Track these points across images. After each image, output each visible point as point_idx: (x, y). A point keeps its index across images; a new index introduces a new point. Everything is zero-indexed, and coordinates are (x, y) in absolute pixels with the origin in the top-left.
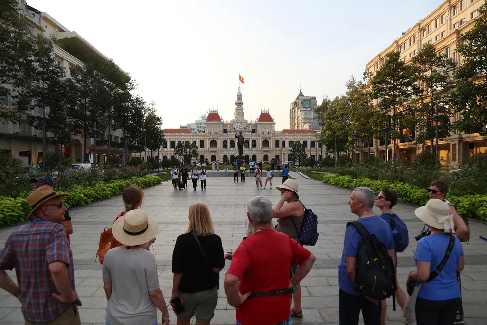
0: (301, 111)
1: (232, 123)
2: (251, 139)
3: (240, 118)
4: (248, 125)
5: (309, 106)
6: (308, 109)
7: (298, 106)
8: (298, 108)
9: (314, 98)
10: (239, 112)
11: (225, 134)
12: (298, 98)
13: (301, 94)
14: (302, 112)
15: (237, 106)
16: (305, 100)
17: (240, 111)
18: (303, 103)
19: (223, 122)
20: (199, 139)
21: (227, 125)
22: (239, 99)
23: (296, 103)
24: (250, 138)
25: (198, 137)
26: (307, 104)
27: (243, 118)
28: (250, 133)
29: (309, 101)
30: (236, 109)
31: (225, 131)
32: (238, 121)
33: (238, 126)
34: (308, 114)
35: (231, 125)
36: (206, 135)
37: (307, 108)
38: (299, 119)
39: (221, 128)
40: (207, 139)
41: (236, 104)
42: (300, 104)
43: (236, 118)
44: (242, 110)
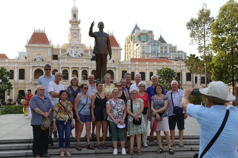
0: (137, 45)
1: (65, 48)
2: (91, 69)
3: (75, 42)
4: (86, 51)
5: (146, 40)
6: (146, 43)
7: (134, 40)
8: (134, 42)
9: (151, 32)
10: (75, 33)
11: (55, 61)
12: (133, 32)
13: (136, 27)
14: (139, 46)
15: (72, 25)
16: (142, 34)
17: (75, 31)
18: (139, 37)
19: (53, 46)
20: (17, 67)
21: (58, 50)
22: (75, 16)
23: (132, 37)
24: (89, 67)
25: (16, 65)
26: (143, 38)
27: (80, 41)
28: (89, 61)
29: (146, 34)
30: (71, 30)
31: (55, 57)
32: (73, 45)
33: (73, 52)
34: (145, 48)
35: (64, 51)
36: (29, 63)
37: (143, 42)
38: (135, 53)
39: (50, 54)
40: (30, 67)
41: (71, 22)
42: (136, 38)
43: (70, 40)
44: (79, 30)
